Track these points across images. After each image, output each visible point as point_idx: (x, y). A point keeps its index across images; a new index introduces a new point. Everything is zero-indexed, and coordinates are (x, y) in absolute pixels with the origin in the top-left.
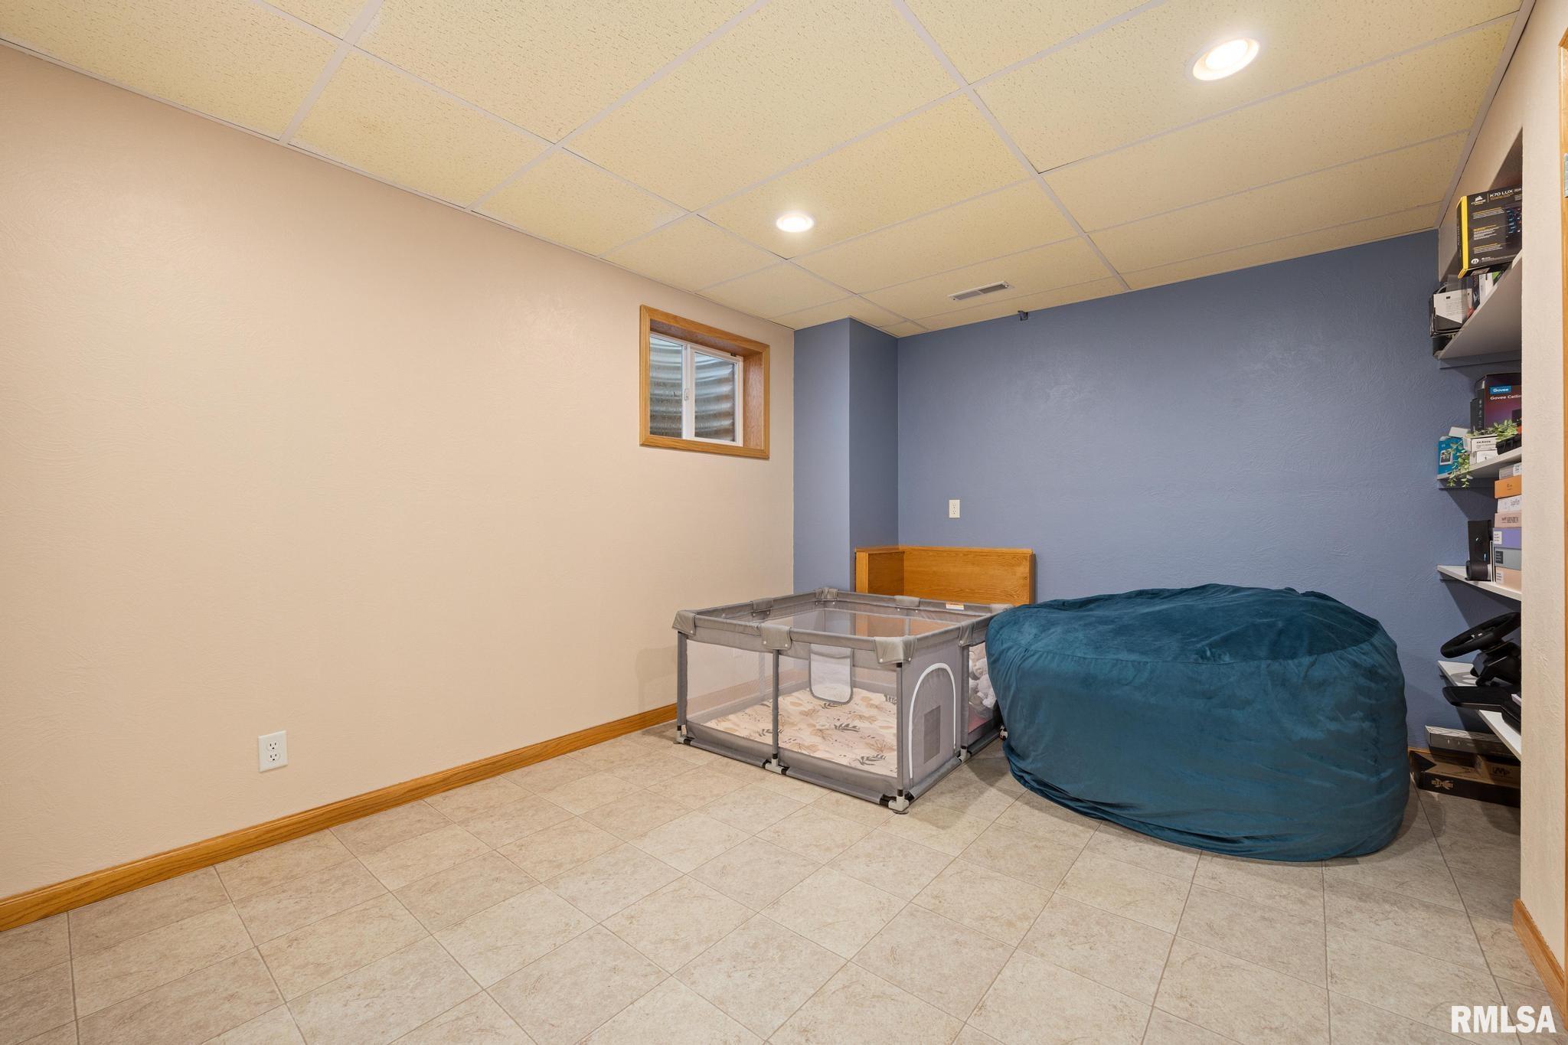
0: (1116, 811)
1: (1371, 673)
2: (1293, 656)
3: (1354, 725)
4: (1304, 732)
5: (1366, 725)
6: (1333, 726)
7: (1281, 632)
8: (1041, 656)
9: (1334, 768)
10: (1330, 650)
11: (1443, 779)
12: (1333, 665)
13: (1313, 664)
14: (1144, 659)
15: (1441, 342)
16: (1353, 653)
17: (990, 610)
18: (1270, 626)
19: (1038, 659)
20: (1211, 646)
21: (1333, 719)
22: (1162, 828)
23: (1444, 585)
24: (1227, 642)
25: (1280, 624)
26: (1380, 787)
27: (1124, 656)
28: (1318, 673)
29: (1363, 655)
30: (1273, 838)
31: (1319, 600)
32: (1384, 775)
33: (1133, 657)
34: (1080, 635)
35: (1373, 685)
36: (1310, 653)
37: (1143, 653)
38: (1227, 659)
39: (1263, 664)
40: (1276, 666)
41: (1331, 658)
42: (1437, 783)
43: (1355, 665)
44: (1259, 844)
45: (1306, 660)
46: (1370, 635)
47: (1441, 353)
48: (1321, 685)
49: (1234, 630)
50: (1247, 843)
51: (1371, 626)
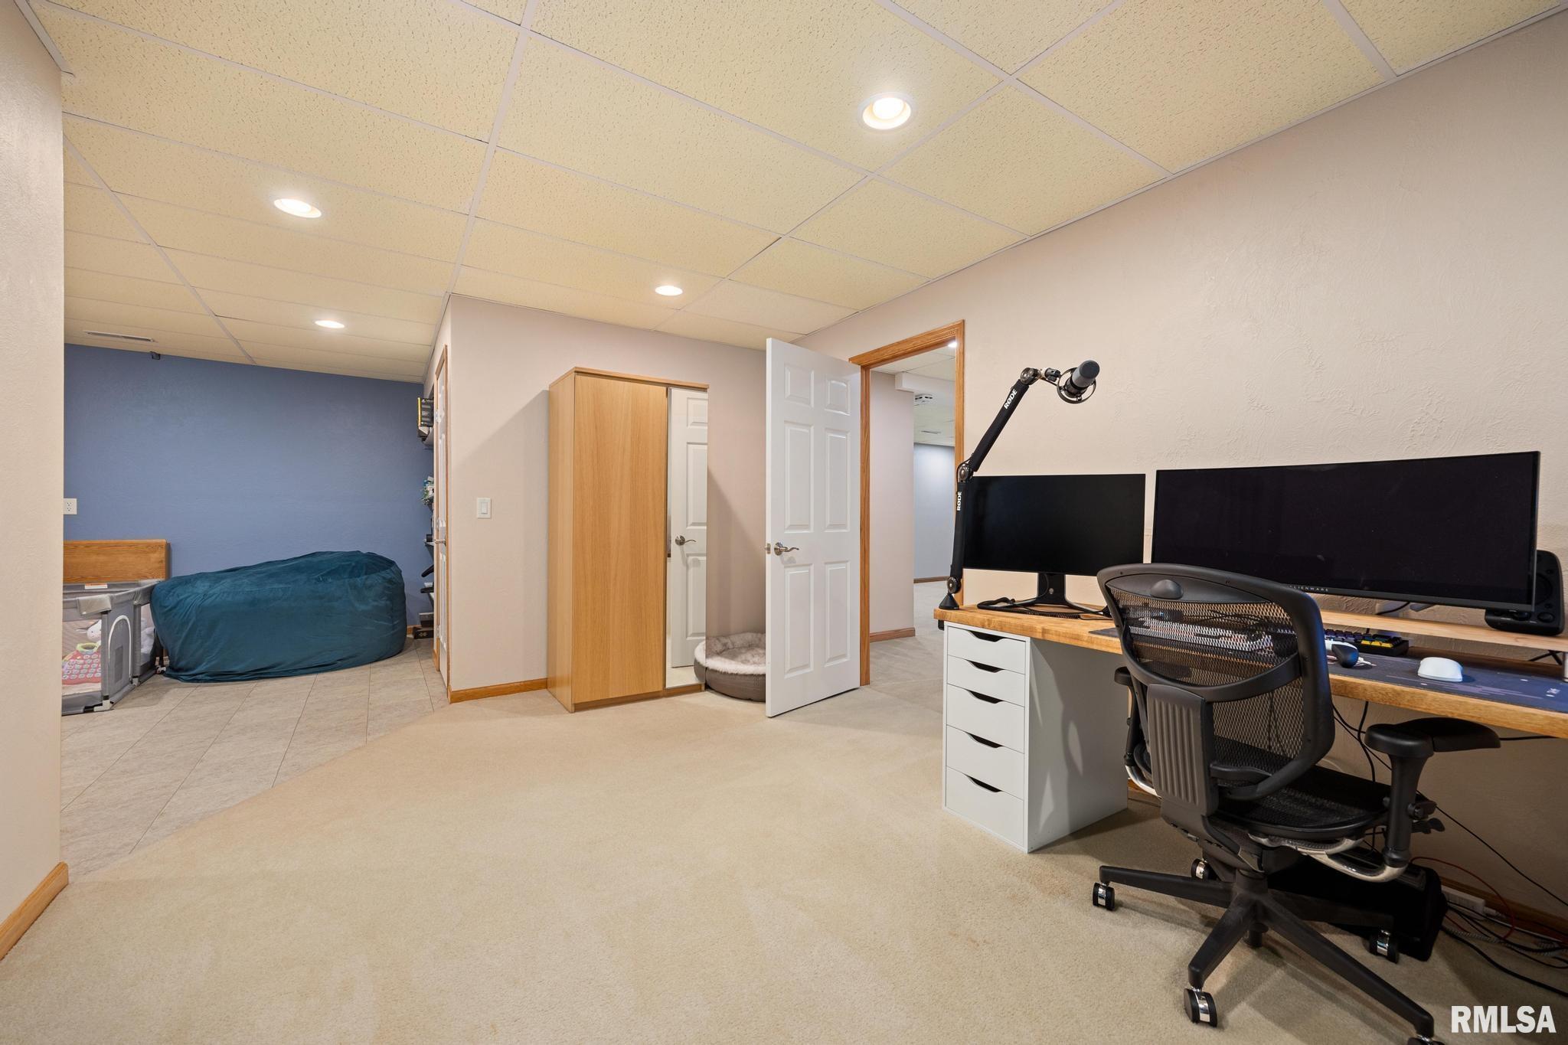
0: (270, 671)
1: (390, 581)
2: (359, 576)
3: (383, 603)
4: (362, 607)
5: (388, 602)
6: (375, 603)
7: (354, 567)
8: (219, 596)
9: (376, 622)
10: (374, 573)
11: (423, 632)
12: (376, 579)
13: (366, 579)
14: (289, 586)
15: (424, 440)
16: (383, 574)
17: (138, 585)
18: (348, 565)
19: (216, 598)
20: (322, 576)
21: (374, 601)
22: (296, 670)
23: (426, 548)
24: (329, 573)
25: (353, 564)
26: (394, 627)
27: (276, 586)
28: (369, 582)
29: (388, 574)
30: (351, 657)
31: (371, 556)
32: (395, 623)
33: (281, 586)
34: (246, 581)
35: (390, 586)
36: (366, 574)
37: (286, 584)
38: (330, 580)
39: (346, 580)
40: (352, 581)
41: (373, 575)
42: (421, 635)
43: (384, 578)
44: (345, 661)
45: (365, 577)
46: (390, 566)
47: (425, 442)
48: (370, 587)
49: (333, 568)
50: (339, 662)
51: (391, 563)
